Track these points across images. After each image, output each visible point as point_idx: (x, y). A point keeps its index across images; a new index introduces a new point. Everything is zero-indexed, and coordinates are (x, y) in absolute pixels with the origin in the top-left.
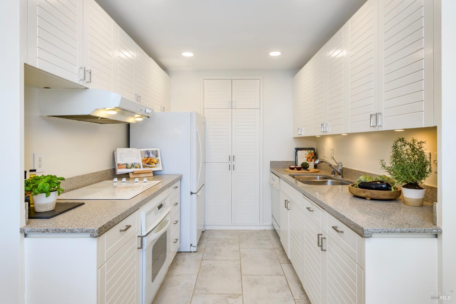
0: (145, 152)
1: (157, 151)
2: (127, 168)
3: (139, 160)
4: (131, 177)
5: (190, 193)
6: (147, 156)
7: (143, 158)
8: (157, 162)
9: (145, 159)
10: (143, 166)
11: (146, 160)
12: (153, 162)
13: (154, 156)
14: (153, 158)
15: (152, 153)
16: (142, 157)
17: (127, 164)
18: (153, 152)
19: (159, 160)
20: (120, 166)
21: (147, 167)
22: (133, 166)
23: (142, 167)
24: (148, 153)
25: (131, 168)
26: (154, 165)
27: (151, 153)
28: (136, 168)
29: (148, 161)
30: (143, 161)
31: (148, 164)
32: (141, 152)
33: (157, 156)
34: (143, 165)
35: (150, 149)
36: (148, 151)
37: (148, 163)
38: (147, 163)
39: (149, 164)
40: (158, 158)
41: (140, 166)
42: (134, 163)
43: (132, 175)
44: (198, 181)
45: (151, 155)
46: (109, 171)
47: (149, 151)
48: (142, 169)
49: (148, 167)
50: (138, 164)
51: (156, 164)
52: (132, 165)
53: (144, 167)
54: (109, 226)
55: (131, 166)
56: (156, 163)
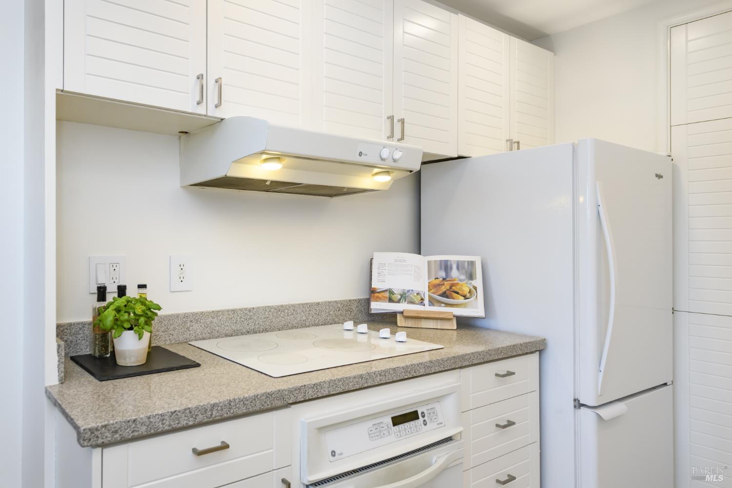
0: (439, 263)
1: (472, 264)
2: (391, 300)
3: (420, 284)
4: (399, 324)
5: (572, 403)
6: (442, 274)
7: (432, 279)
8: (470, 292)
9: (437, 282)
10: (429, 301)
11: (439, 285)
12: (457, 293)
13: (463, 277)
14: (461, 280)
15: (458, 268)
16: (429, 277)
17: (391, 292)
18: (459, 265)
19: (475, 288)
20: (377, 295)
21: (440, 303)
22: (404, 297)
23: (426, 302)
24: (446, 266)
25: (399, 302)
26: (461, 300)
27: (454, 267)
28: (412, 303)
29: (443, 289)
30: (432, 287)
31: (444, 295)
32: (429, 262)
33: (471, 277)
34: (430, 297)
35: (452, 258)
36: (446, 262)
37: (445, 293)
38: (440, 292)
39: (447, 297)
40: (474, 283)
41: (422, 299)
42: (408, 291)
43: (403, 319)
44: (602, 368)
45: (455, 273)
46: (356, 304)
47: (449, 263)
48: (427, 308)
49: (443, 303)
50: (418, 294)
51: (465, 297)
52: (402, 296)
53: (432, 302)
54: (133, 432)
55: (399, 297)
56: (468, 295)
